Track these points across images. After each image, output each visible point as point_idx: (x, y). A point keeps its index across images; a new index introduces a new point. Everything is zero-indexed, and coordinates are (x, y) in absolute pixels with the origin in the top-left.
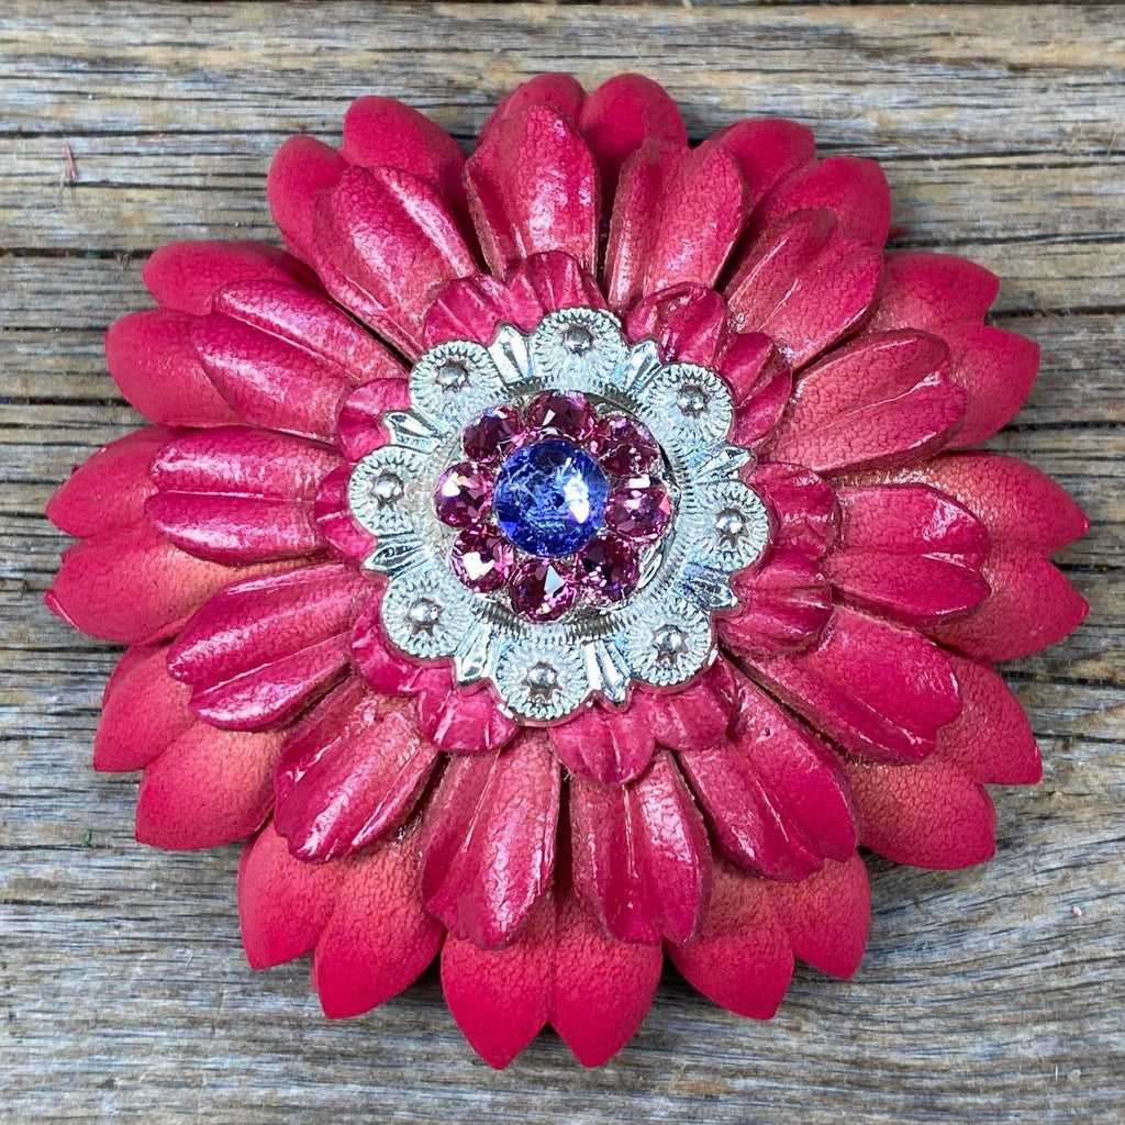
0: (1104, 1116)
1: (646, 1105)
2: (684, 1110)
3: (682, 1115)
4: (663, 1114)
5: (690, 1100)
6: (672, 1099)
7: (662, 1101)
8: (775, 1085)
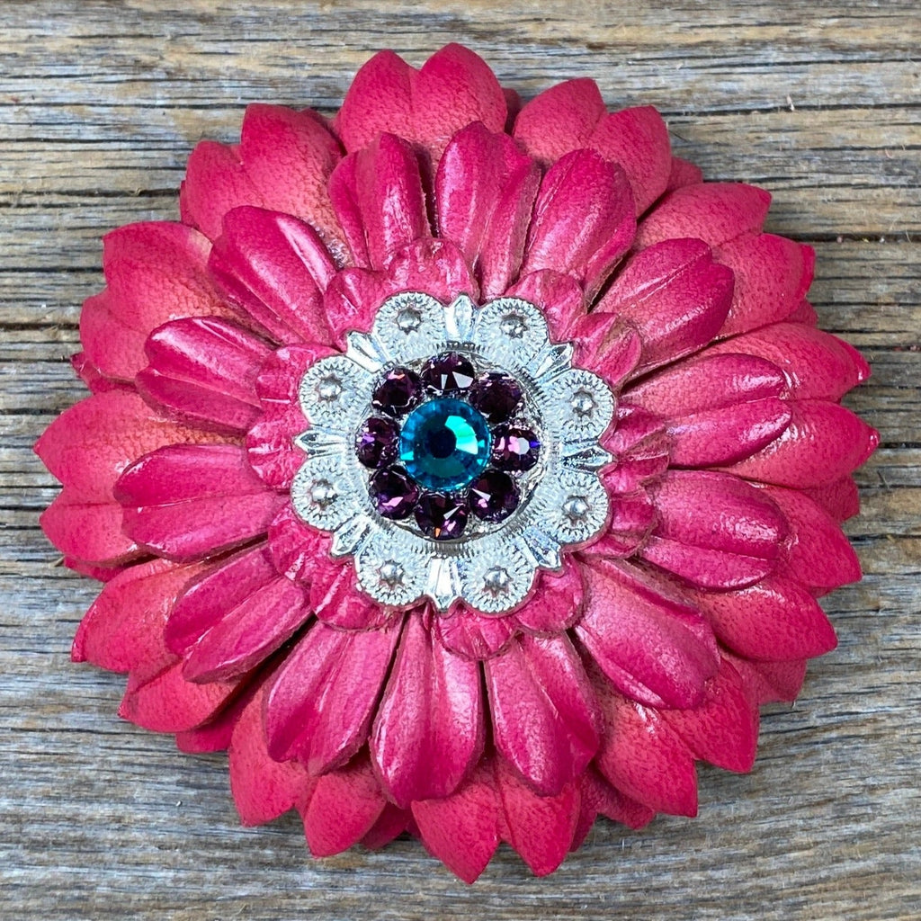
0: (662, 878)
1: (297, 877)
2: (329, 881)
3: (327, 885)
4: (311, 884)
5: (334, 872)
6: (318, 872)
7: (310, 874)
8: (401, 859)
